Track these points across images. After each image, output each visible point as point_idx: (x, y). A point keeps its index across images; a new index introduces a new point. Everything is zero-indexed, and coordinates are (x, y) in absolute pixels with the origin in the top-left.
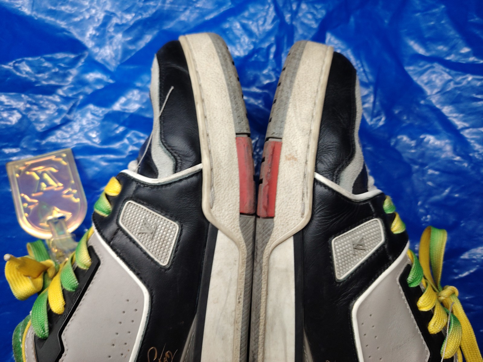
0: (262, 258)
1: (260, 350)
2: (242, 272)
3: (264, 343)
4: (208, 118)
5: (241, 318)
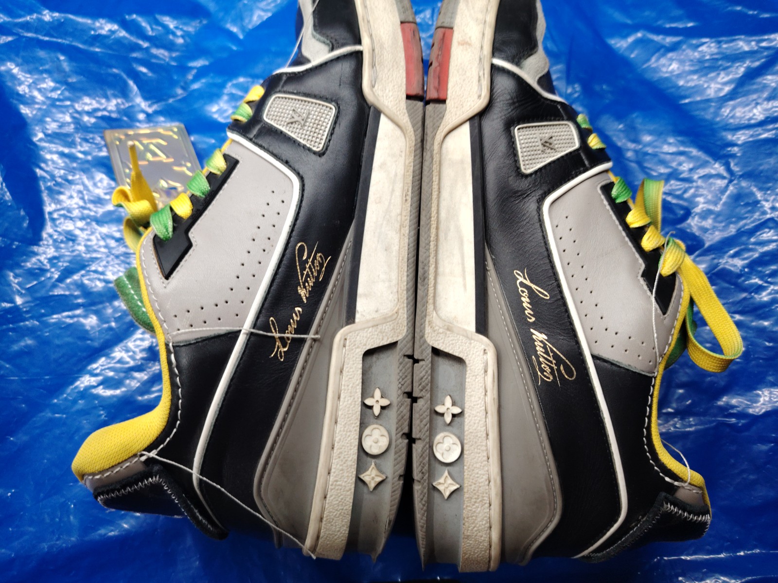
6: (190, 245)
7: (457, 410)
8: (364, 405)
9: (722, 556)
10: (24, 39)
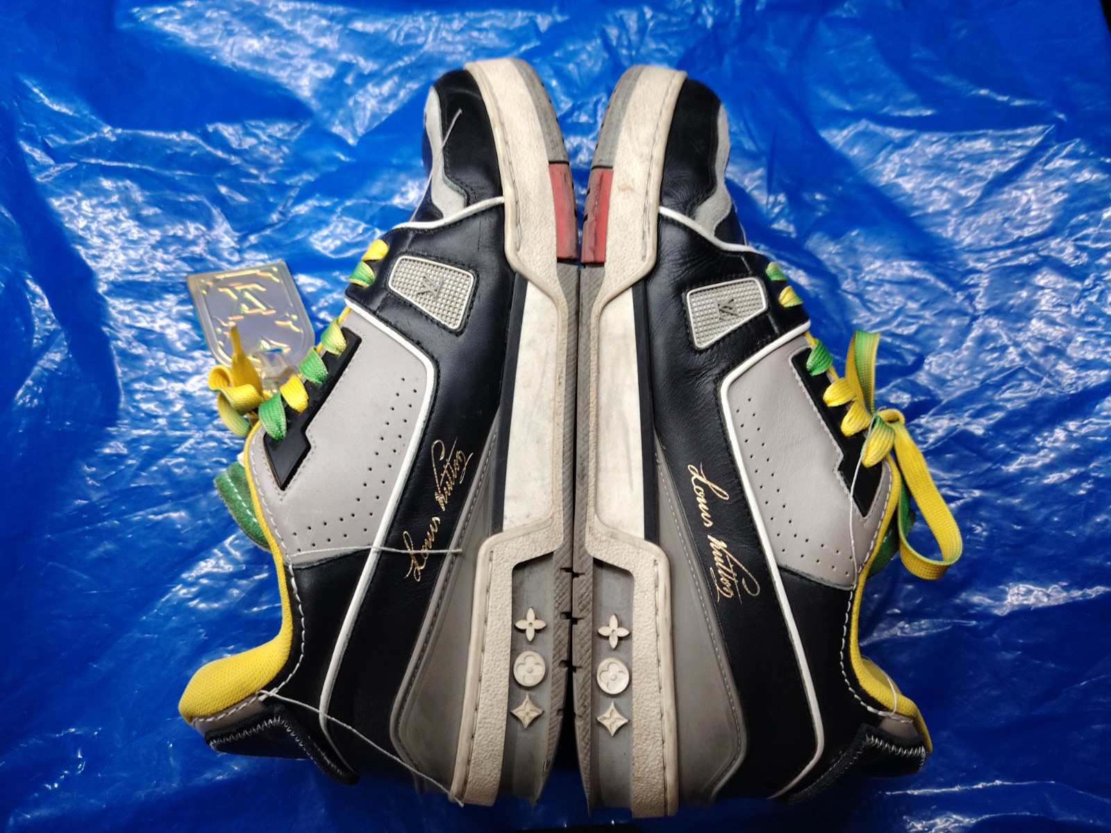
0: (590, 317)
1: (592, 454)
2: (563, 340)
3: (597, 443)
4: (510, 143)
5: (563, 408)
6: (308, 447)
7: (623, 632)
8: (515, 628)
9: (956, 789)
10: (84, 167)
